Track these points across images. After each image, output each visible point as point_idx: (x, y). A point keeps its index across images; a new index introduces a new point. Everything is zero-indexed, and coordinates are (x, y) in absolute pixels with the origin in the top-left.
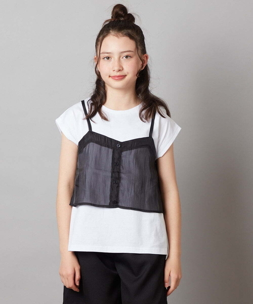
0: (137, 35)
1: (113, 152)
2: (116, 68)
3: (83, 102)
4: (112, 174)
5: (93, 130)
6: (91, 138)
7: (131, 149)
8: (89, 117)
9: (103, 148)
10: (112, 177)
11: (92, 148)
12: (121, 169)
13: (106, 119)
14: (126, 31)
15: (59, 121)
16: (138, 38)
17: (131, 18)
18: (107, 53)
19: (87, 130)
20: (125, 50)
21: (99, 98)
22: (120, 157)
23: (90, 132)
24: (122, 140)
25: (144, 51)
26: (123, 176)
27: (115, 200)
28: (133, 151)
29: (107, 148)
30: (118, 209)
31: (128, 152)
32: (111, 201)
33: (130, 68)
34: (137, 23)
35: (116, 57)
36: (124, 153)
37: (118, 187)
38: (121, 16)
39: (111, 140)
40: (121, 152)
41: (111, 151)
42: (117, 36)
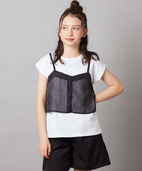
0: (83, 18)
1: (68, 82)
2: (70, 34)
3: (50, 54)
4: (67, 94)
5: (56, 70)
6: (55, 74)
7: (77, 80)
8: (54, 63)
9: (62, 80)
10: (67, 96)
11: (56, 80)
12: (73, 91)
13: (63, 63)
14: (77, 15)
15: (37, 65)
16: (83, 19)
17: (81, 9)
18: (66, 25)
19: (53, 70)
20: (75, 25)
21: (59, 52)
22: (72, 85)
23: (55, 71)
24: (72, 75)
25: (86, 27)
26: (73, 95)
27: (70, 108)
28: (79, 81)
29: (64, 80)
30: (72, 114)
31: (76, 81)
32: (67, 109)
33: (77, 35)
34: (84, 11)
35: (70, 28)
36: (74, 82)
37: (71, 101)
38: (75, 7)
39: (66, 75)
40: (72, 81)
41: (66, 81)
42: (72, 17)
